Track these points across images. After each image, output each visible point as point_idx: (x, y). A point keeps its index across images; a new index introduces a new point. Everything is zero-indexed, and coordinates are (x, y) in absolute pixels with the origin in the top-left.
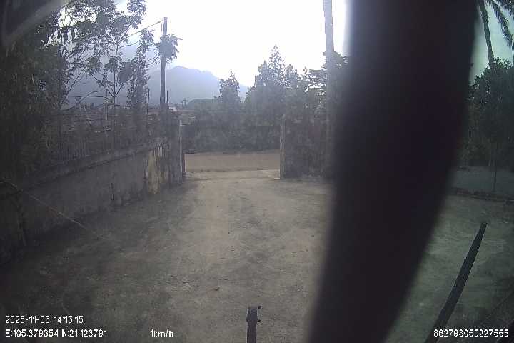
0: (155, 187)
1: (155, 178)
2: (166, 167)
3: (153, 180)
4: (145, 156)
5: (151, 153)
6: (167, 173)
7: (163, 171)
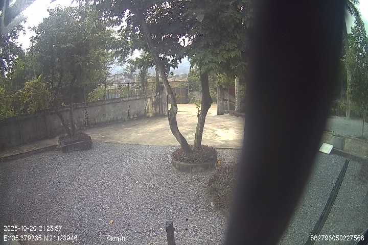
0: (151, 115)
1: (151, 111)
2: (158, 106)
3: (150, 111)
4: (146, 100)
5: (149, 99)
6: (158, 109)
7: (156, 108)
